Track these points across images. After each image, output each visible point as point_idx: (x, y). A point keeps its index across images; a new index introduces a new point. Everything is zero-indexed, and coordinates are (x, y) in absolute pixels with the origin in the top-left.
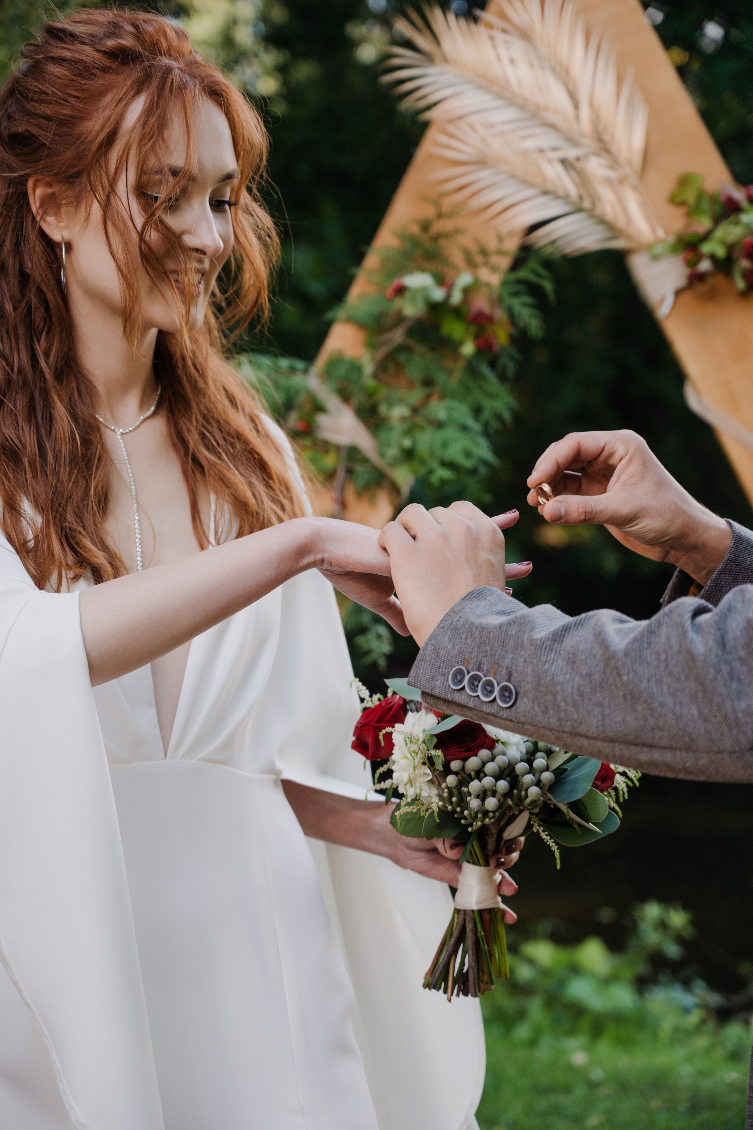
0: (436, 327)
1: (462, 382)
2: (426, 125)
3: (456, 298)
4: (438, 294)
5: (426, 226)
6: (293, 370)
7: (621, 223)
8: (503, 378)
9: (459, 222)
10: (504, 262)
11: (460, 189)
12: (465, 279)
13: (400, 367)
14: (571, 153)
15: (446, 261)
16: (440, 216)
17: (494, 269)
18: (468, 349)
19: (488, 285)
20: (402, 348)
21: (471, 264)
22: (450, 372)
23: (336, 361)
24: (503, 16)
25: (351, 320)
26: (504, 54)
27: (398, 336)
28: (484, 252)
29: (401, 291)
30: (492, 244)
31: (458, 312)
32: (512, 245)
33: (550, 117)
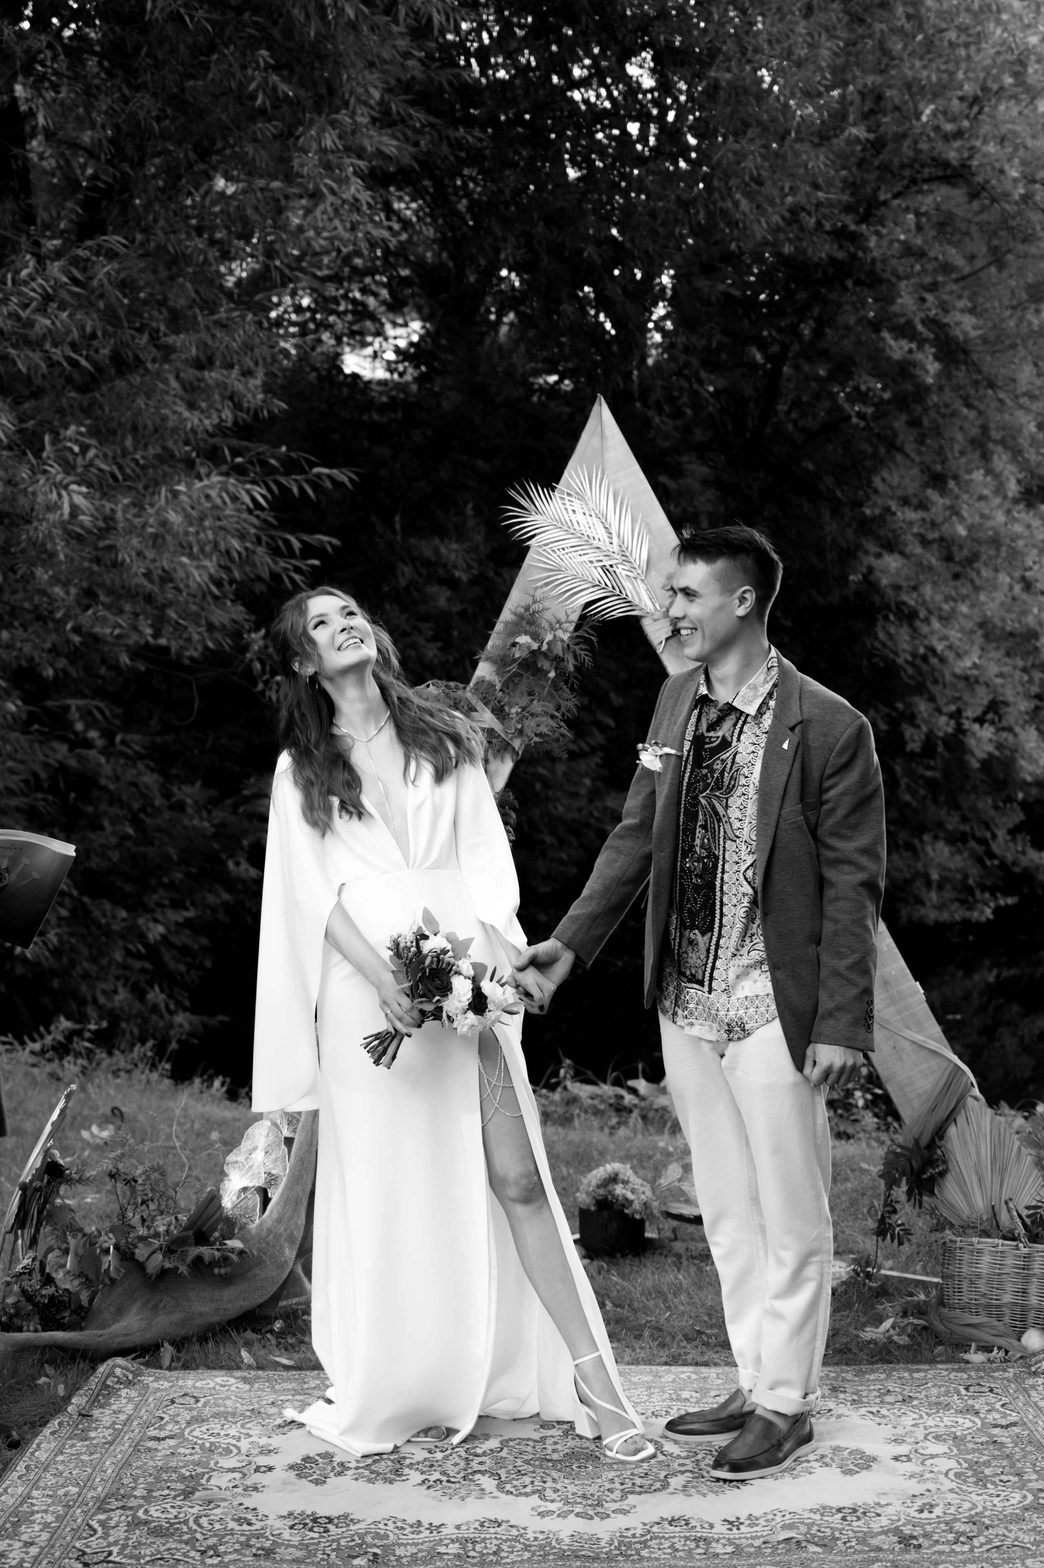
0: (535, 663)
1: (549, 693)
2: (528, 547)
3: (545, 647)
4: (535, 646)
5: (527, 608)
6: (457, 688)
7: (636, 601)
8: (572, 689)
9: (546, 604)
10: (572, 627)
11: (547, 584)
12: (549, 637)
13: (516, 685)
14: (607, 564)
15: (539, 626)
16: (535, 602)
17: (565, 631)
18: (552, 674)
19: (562, 641)
20: (516, 675)
21: (552, 628)
22: (543, 688)
23: (481, 682)
24: (569, 486)
25: (487, 659)
26: (570, 509)
27: (514, 668)
28: (558, 622)
29: (514, 644)
30: (563, 618)
31: (545, 655)
32: (575, 617)
33: (596, 543)
